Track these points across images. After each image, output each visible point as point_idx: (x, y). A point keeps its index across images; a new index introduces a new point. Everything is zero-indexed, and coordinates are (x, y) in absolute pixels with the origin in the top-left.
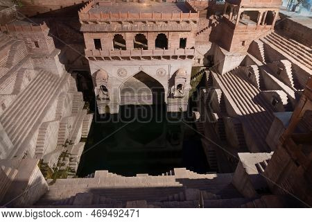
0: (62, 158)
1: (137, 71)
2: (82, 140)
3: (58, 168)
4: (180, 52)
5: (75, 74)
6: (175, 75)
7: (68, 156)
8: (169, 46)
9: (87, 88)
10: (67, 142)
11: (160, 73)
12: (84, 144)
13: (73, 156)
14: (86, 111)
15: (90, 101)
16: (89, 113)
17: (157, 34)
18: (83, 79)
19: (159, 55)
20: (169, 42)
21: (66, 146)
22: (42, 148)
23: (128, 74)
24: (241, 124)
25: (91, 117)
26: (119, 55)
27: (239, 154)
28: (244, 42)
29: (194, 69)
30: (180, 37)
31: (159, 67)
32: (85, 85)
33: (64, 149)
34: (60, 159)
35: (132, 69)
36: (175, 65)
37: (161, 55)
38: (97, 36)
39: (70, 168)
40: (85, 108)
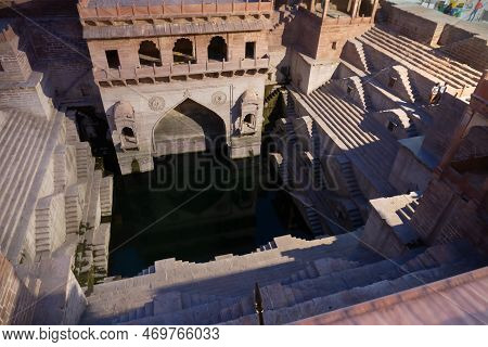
0: (80, 254)
1: (180, 99)
2: (104, 220)
3: (78, 269)
4: (248, 64)
5: (74, 113)
6: (240, 100)
7: (89, 249)
8: (229, 56)
9: (94, 135)
10: (82, 226)
11: (218, 99)
12: (109, 225)
13: (97, 248)
14: (100, 172)
15: (105, 155)
16: (105, 175)
17: (210, 38)
18: (87, 121)
19: (216, 70)
20: (229, 50)
21: (82, 234)
22: (47, 242)
23: (167, 106)
24: (350, 163)
25: (110, 180)
26: (152, 76)
27: (371, 201)
28: (334, 43)
29: (267, 88)
30: (246, 40)
31: (215, 90)
32: (90, 130)
33: (80, 239)
34: (77, 256)
35: (172, 96)
36: (240, 85)
37: (219, 70)
38: (111, 46)
39: (95, 268)
40: (97, 167)
